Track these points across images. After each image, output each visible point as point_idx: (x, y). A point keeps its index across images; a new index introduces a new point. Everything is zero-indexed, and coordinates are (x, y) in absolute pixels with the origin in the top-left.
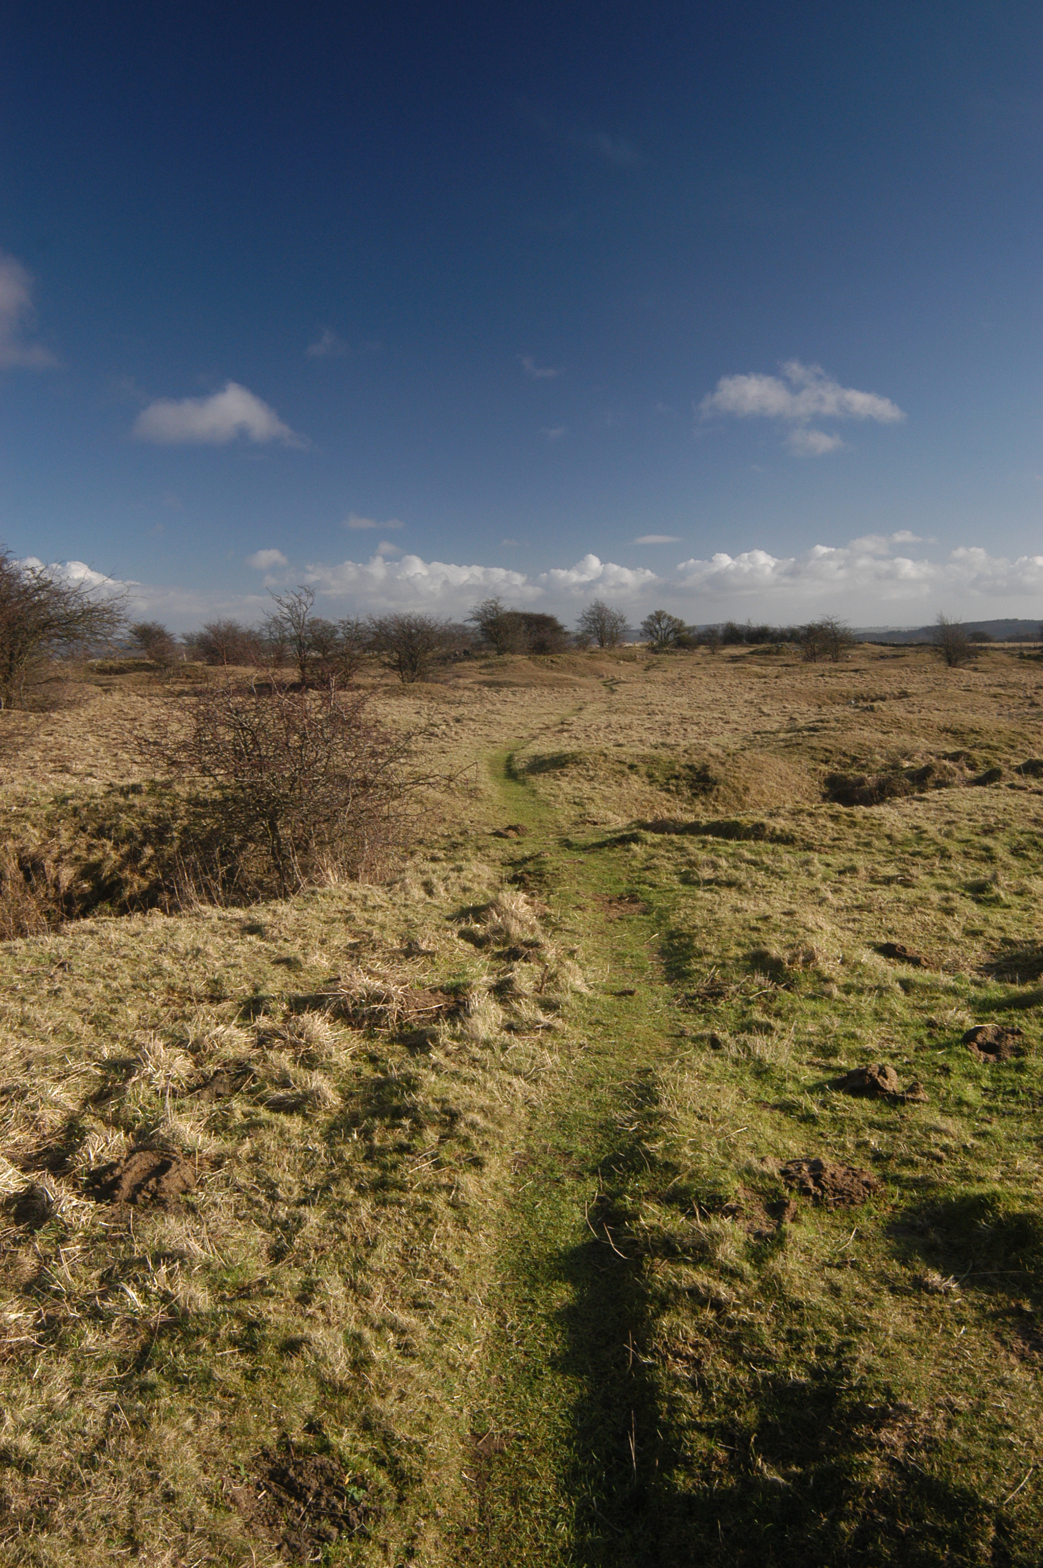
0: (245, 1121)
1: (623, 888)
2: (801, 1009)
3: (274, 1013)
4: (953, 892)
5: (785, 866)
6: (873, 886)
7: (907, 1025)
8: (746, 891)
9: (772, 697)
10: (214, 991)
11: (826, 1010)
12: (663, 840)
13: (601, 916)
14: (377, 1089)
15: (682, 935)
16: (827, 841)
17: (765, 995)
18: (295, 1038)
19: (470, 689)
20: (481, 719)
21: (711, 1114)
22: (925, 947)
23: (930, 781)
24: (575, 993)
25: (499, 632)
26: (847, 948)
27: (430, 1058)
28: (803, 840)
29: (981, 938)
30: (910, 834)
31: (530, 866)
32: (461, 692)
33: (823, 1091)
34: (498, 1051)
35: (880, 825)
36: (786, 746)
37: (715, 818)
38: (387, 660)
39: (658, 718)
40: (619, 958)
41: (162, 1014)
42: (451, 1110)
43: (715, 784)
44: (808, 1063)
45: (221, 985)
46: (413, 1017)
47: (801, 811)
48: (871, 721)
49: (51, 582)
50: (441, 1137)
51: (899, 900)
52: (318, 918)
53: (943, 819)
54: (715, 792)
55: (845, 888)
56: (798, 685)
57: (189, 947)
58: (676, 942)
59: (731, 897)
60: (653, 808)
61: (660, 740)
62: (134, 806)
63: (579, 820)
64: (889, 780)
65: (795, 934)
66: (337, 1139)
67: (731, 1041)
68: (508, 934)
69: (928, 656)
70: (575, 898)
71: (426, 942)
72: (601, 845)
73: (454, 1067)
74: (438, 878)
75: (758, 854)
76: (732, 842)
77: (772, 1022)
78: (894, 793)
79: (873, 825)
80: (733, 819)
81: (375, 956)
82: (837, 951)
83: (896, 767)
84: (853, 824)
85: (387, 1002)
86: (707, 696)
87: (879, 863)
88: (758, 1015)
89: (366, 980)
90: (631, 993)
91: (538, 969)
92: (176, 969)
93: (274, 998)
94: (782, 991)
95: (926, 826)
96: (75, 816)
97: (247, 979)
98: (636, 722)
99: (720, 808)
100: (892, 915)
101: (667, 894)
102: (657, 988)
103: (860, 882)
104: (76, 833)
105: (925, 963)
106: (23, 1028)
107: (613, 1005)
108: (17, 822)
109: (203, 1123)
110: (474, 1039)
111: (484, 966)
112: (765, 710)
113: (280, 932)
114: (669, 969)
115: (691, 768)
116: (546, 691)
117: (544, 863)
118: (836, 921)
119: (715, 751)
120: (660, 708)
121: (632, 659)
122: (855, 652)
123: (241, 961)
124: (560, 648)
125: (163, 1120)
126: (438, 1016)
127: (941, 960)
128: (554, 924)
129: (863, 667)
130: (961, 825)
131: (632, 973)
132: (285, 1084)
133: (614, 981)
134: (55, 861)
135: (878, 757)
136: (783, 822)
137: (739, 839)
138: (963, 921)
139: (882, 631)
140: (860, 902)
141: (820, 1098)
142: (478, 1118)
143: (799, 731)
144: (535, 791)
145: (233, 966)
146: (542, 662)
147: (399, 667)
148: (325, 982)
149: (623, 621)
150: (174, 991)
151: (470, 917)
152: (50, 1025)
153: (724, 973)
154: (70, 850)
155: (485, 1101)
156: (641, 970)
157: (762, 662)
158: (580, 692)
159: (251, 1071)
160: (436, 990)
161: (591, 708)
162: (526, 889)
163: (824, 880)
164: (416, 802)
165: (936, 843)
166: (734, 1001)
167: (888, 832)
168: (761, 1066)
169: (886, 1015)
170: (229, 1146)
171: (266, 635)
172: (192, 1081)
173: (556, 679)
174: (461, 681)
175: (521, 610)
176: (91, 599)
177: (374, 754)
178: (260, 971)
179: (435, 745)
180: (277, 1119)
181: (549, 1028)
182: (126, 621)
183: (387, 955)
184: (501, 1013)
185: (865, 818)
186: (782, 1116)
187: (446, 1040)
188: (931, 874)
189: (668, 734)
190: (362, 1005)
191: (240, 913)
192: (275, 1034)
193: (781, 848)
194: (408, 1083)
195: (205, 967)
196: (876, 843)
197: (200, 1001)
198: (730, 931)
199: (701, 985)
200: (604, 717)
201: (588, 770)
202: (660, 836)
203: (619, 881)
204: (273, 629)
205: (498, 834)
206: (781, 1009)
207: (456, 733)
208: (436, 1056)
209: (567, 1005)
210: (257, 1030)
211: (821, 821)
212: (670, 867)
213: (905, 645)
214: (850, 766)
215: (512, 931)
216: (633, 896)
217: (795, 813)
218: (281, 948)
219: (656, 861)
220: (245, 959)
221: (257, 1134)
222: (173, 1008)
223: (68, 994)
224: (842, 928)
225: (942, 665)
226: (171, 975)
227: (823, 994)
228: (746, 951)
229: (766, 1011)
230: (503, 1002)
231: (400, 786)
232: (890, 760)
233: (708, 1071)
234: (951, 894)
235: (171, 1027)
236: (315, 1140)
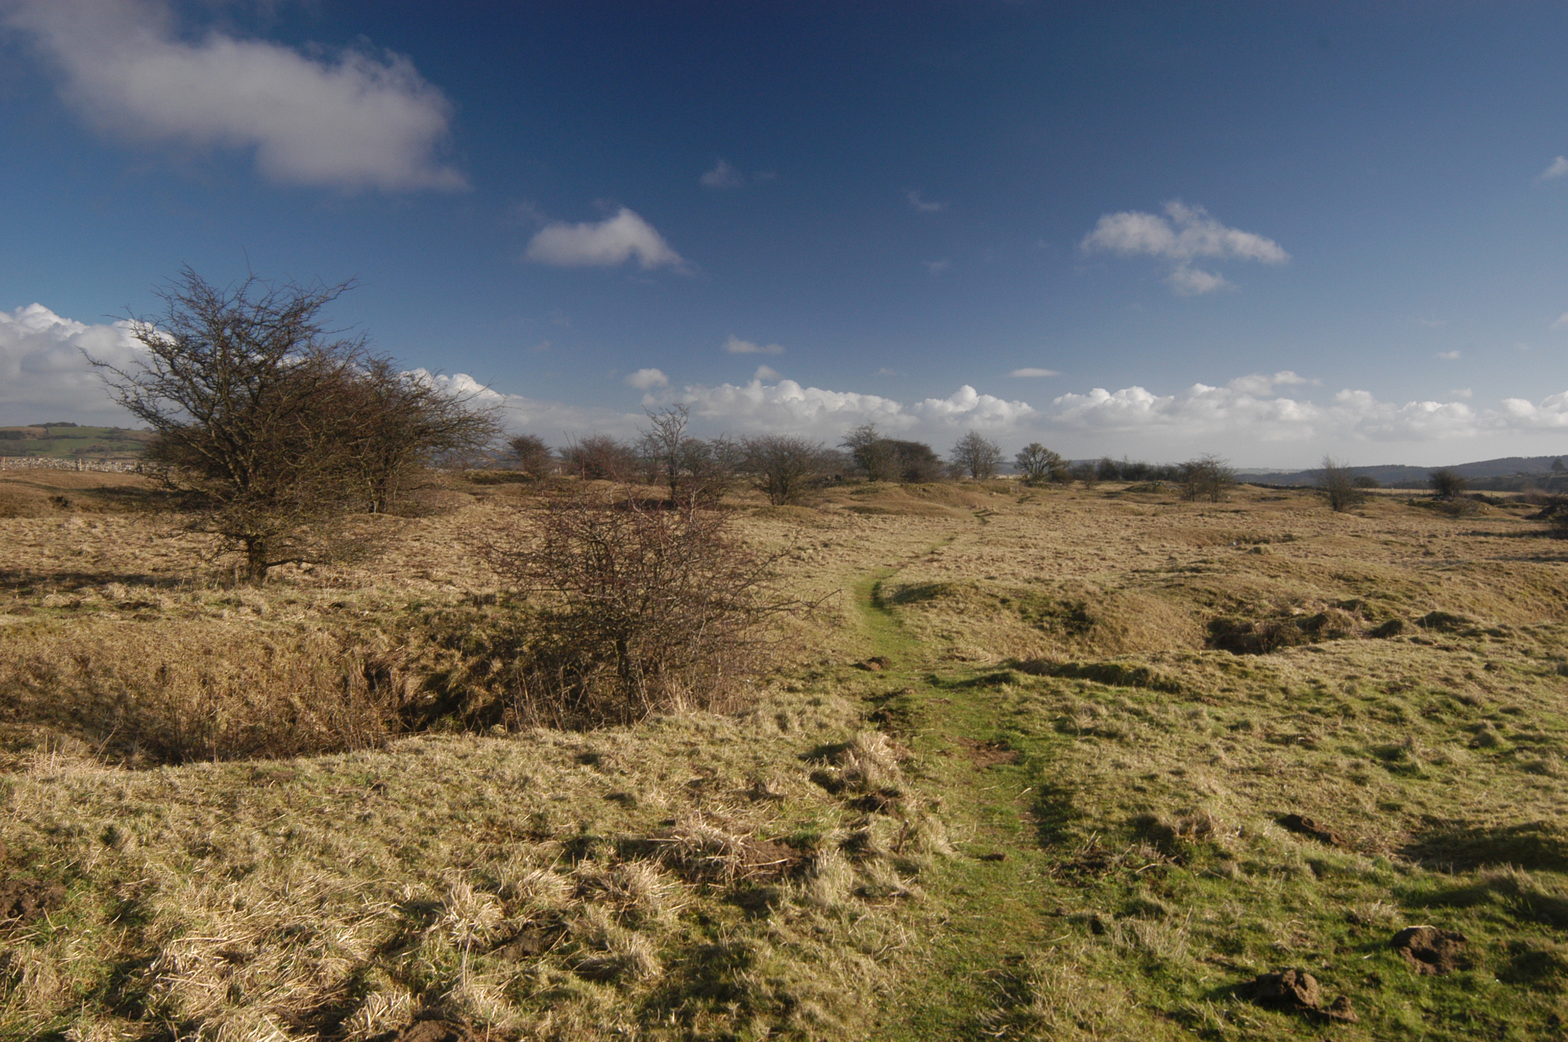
0: (551, 989)
1: (993, 732)
2: (1196, 890)
3: (600, 858)
4: (1364, 757)
5: (1171, 718)
6: (1270, 745)
7: (1322, 918)
8: (1128, 744)
9: (1150, 535)
10: (537, 827)
11: (1225, 892)
12: (1037, 682)
13: (968, 763)
14: (704, 960)
15: (1058, 792)
16: (1216, 692)
17: (1153, 869)
18: (618, 889)
19: (840, 514)
20: (850, 544)
21: (1094, 1021)
22: (1334, 822)
23: (1323, 631)
24: (936, 854)
25: (872, 458)
26: (1245, 817)
27: (768, 925)
28: (1189, 689)
29: (1399, 814)
30: (1307, 689)
31: (893, 703)
32: (830, 517)
33: (1229, 999)
34: (845, 921)
35: (1274, 677)
36: (1167, 587)
37: (1092, 661)
38: (758, 482)
39: (1031, 551)
40: (986, 814)
41: (477, 850)
42: (786, 995)
43: (1092, 623)
44: (1208, 960)
45: (546, 821)
46: (753, 872)
47: (1187, 657)
48: (1257, 564)
49: (429, 390)
50: (772, 1030)
51: (1301, 764)
52: (660, 750)
53: (1343, 673)
54: (1091, 632)
55: (1238, 747)
56: (1176, 524)
57: (516, 774)
58: (1050, 799)
59: (1112, 749)
60: (1025, 645)
61: (1034, 575)
62: (486, 616)
63: (947, 655)
64: (1278, 628)
65: (1185, 798)
66: (652, 1021)
67: (1116, 926)
68: (865, 780)
69: (1311, 499)
70: (939, 742)
71: (774, 785)
72: (970, 684)
73: (794, 938)
74: (793, 712)
75: (1141, 702)
76: (1112, 688)
77: (1163, 904)
78: (1285, 643)
79: (1266, 676)
80: (1113, 662)
81: (718, 796)
82: (1235, 822)
83: (1285, 613)
84: (1244, 674)
85: (725, 853)
86: (1082, 532)
87: (1274, 719)
88: (1146, 895)
89: (703, 826)
90: (1000, 858)
91: (896, 824)
92: (499, 799)
93: (601, 840)
94: (1174, 866)
95: (1325, 680)
96: (426, 623)
97: (575, 816)
98: (1009, 555)
99: (1097, 649)
100: (1294, 782)
101: (1040, 743)
102: (1030, 852)
103: (1255, 740)
104: (426, 641)
105: (1336, 841)
106: (323, 858)
107: (978, 872)
108: (367, 627)
109: (503, 986)
110: (820, 905)
111: (836, 815)
112: (1143, 547)
113: (617, 764)
114: (1043, 831)
115: (1066, 605)
116: (917, 519)
117: (908, 700)
118: (1231, 783)
119: (1092, 588)
120: (1033, 541)
121: (1005, 491)
122: (1234, 493)
123: (571, 794)
124: (933, 477)
125: (458, 980)
126: (781, 873)
127: (1354, 839)
128: (915, 770)
129: (1243, 508)
130: (1364, 681)
131: (1001, 833)
132: (600, 946)
133: (981, 842)
134: (401, 670)
135: (1265, 602)
136: (1167, 668)
137: (1119, 685)
138: (1376, 792)
139: (1262, 473)
140: (1256, 764)
141: (1225, 1008)
142: (817, 1008)
143: (1181, 571)
144: (901, 622)
145: (562, 800)
146: (915, 490)
147: (770, 489)
148: (660, 824)
149: (997, 452)
150: (493, 825)
151: (825, 758)
152: (351, 857)
153: (1106, 840)
154: (418, 659)
155: (826, 986)
156: (1011, 830)
157: (1139, 499)
158: (952, 522)
159: (565, 927)
160: (780, 840)
161: (962, 538)
162: (886, 728)
163: (1215, 735)
164: (776, 628)
165: (1337, 700)
166: (1117, 875)
167: (1283, 685)
168: (1152, 960)
169: (1297, 904)
170: (527, 1019)
171: (640, 453)
172: (498, 934)
173: (929, 508)
174: (831, 505)
175: (895, 438)
176: (467, 408)
177: (733, 576)
178: (590, 807)
179: (801, 568)
180: (586, 989)
181: (905, 896)
182: (500, 431)
183: (731, 796)
184: (852, 874)
185: (1257, 668)
186: (1179, 1029)
187: (788, 904)
188: (1334, 735)
189: (1042, 569)
190: (696, 855)
191: (577, 738)
192: (596, 882)
193: (1165, 697)
194: (740, 955)
195: (531, 799)
196: (1270, 696)
197: (521, 838)
198: (1112, 790)
199: (1078, 854)
200: (975, 548)
201: (957, 603)
202: (1034, 677)
203: (988, 725)
204: (647, 447)
205: (860, 666)
206: (1172, 888)
207: (823, 558)
208: (775, 923)
209: (927, 869)
210: (578, 877)
211: (1209, 669)
212: (1045, 713)
213: (1287, 488)
214: (1236, 611)
215: (870, 777)
216: (1003, 742)
217: (1181, 659)
218: (616, 782)
219: (1028, 705)
220: (576, 793)
221: (562, 1006)
222: (491, 844)
223: (378, 821)
224: (1238, 793)
225: (1327, 509)
226: (492, 806)
227: (1221, 873)
228: (1130, 815)
229: (1155, 889)
230: (855, 861)
231: (758, 610)
232: (1278, 606)
233: (1089, 963)
234: (1361, 760)
235: (486, 866)
236: (626, 1019)
